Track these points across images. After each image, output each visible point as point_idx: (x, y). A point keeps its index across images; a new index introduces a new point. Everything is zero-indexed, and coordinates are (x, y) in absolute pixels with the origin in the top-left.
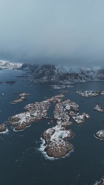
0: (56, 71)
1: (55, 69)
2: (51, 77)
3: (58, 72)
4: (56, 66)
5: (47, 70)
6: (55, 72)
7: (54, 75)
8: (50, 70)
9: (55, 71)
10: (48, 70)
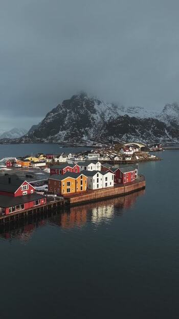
0: (98, 115)
1: (94, 112)
2: (83, 130)
3: (103, 118)
4: (99, 104)
5: (70, 112)
6: (93, 119)
7: (91, 127)
8: (78, 113)
9: (95, 116)
10: (73, 113)
